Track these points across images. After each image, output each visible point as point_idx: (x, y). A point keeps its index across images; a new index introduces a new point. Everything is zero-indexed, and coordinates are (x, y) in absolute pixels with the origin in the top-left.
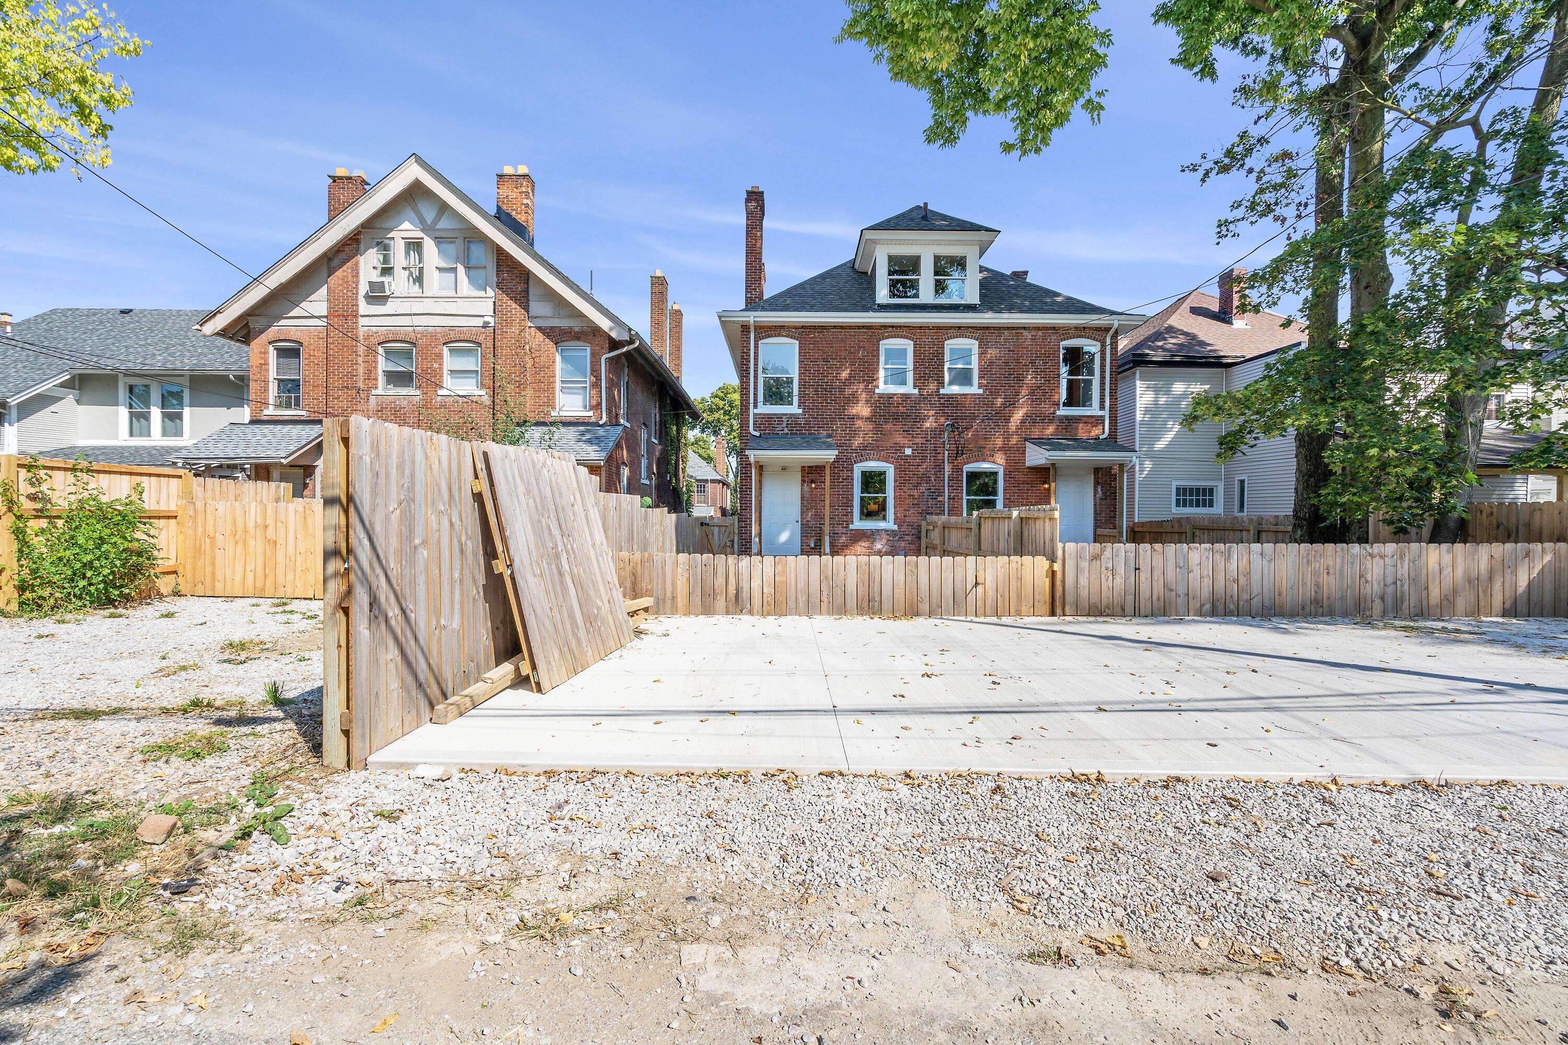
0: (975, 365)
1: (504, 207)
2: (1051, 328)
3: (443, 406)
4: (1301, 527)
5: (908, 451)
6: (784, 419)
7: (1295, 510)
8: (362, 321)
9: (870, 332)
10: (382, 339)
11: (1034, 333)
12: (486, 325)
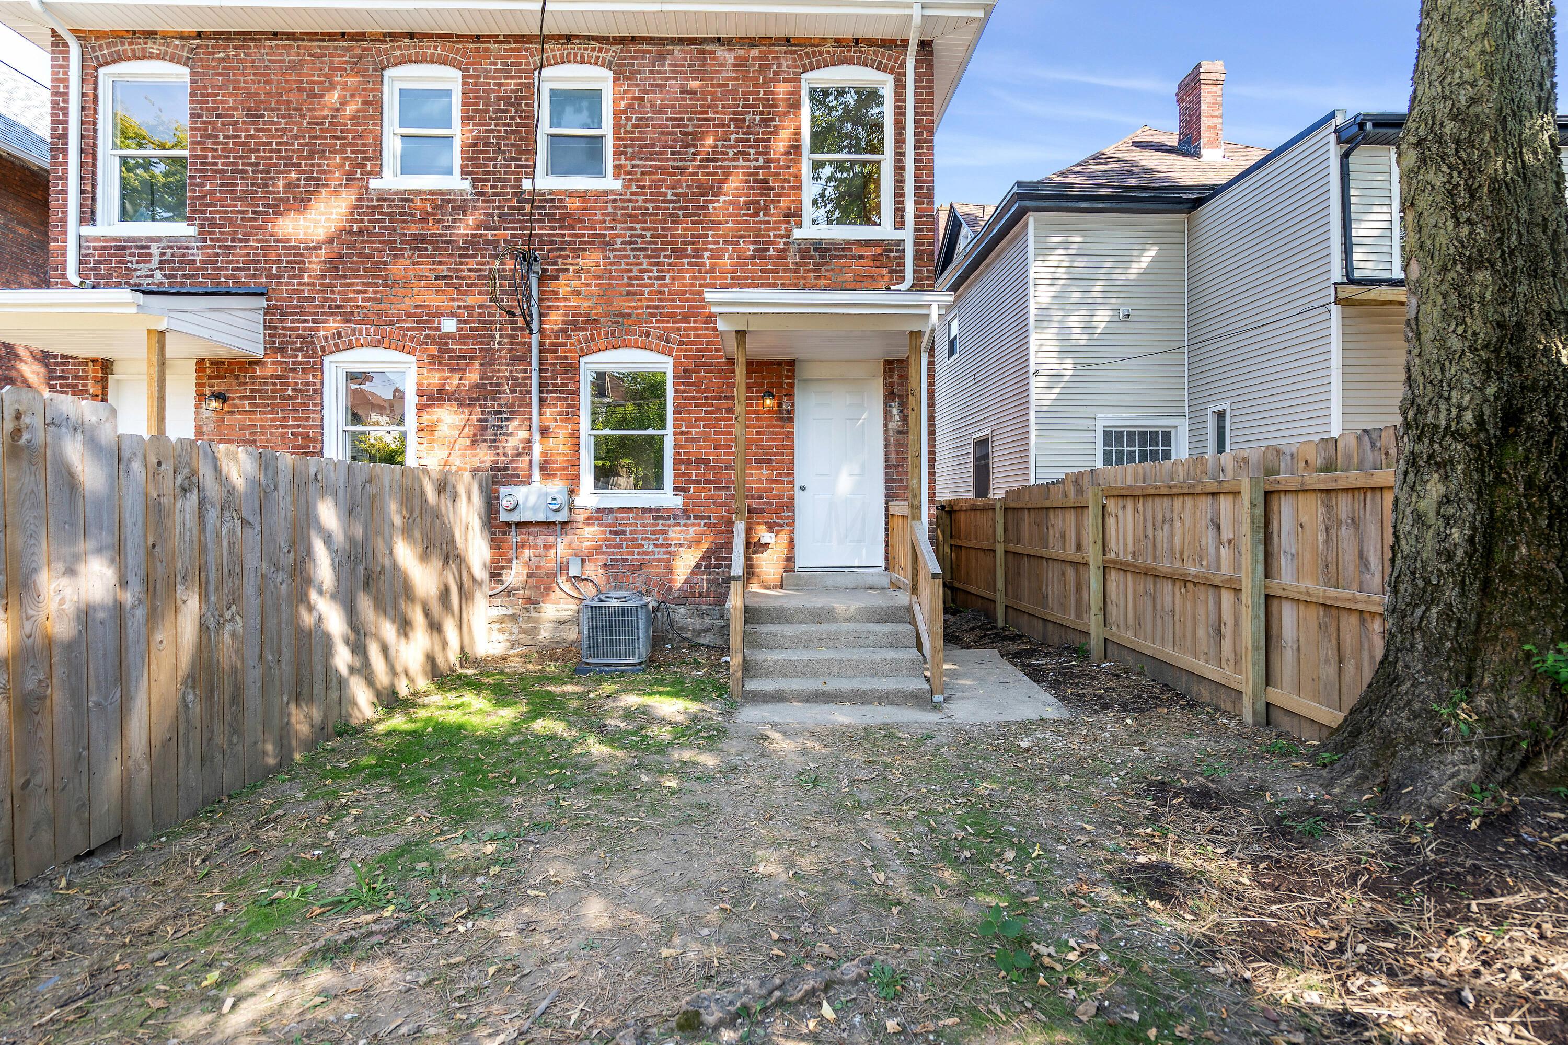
0: (607, 127)
2: (779, 41)
4: (1443, 466)
5: (449, 325)
6: (155, 250)
7: (1409, 403)
9: (358, 48)
11: (741, 52)
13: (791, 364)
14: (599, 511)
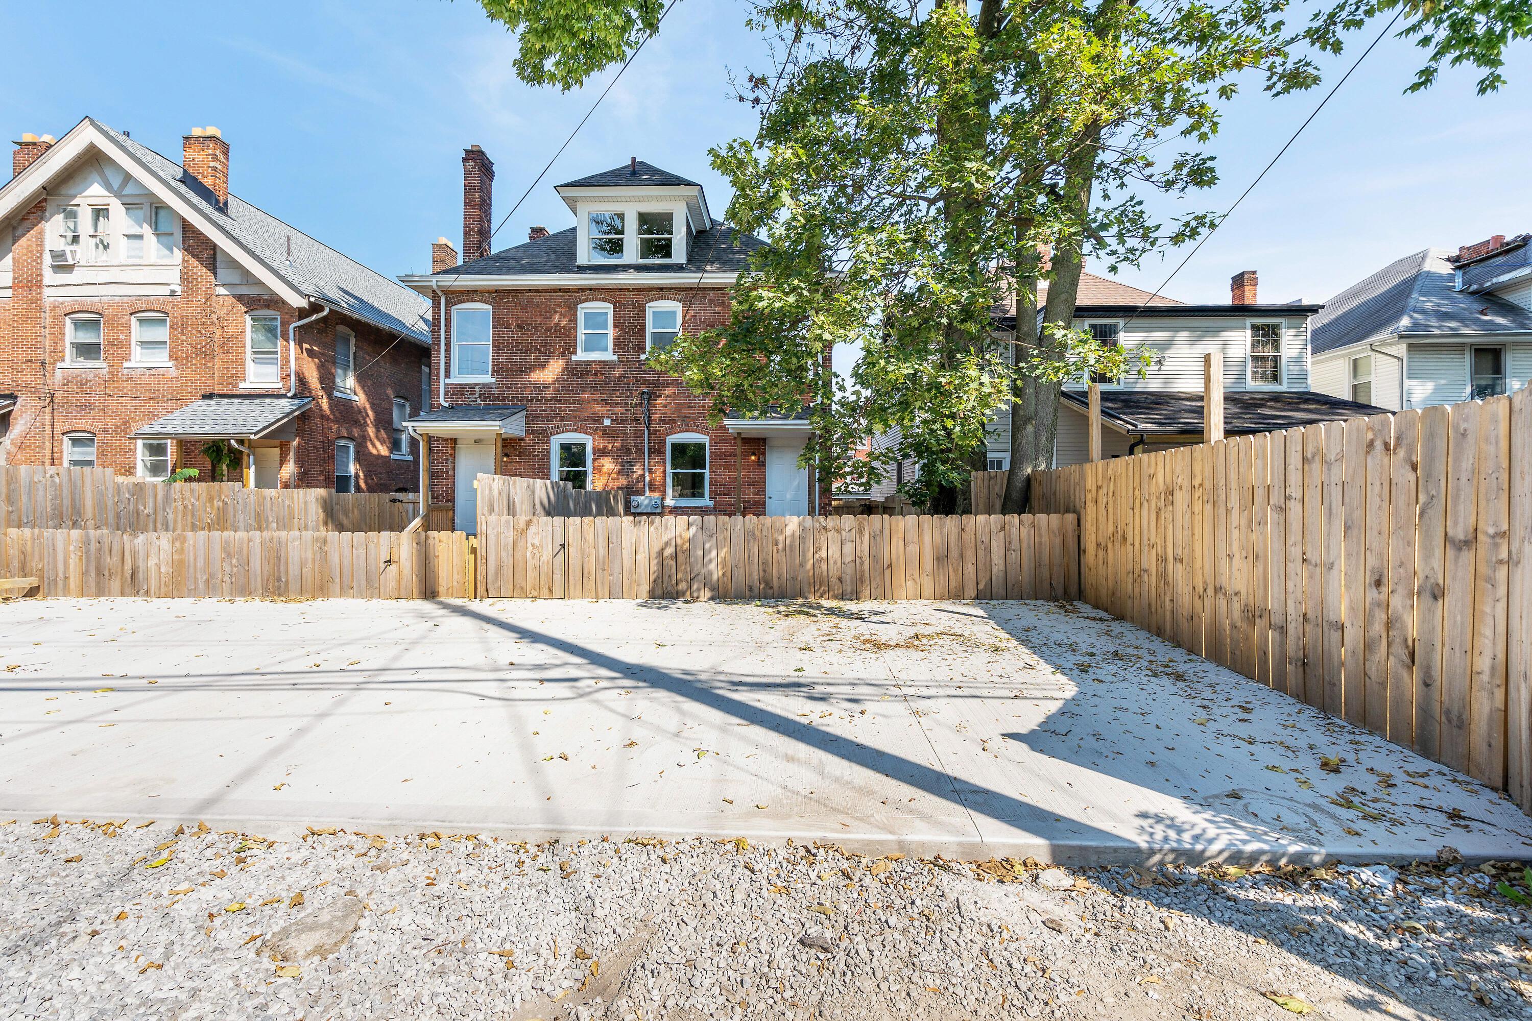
0: (678, 328)
1: (191, 171)
3: (130, 379)
5: (607, 422)
6: (477, 389)
8: (47, 292)
9: (566, 295)
10: (68, 310)
12: (173, 293)
13: (764, 440)
14: (675, 507)
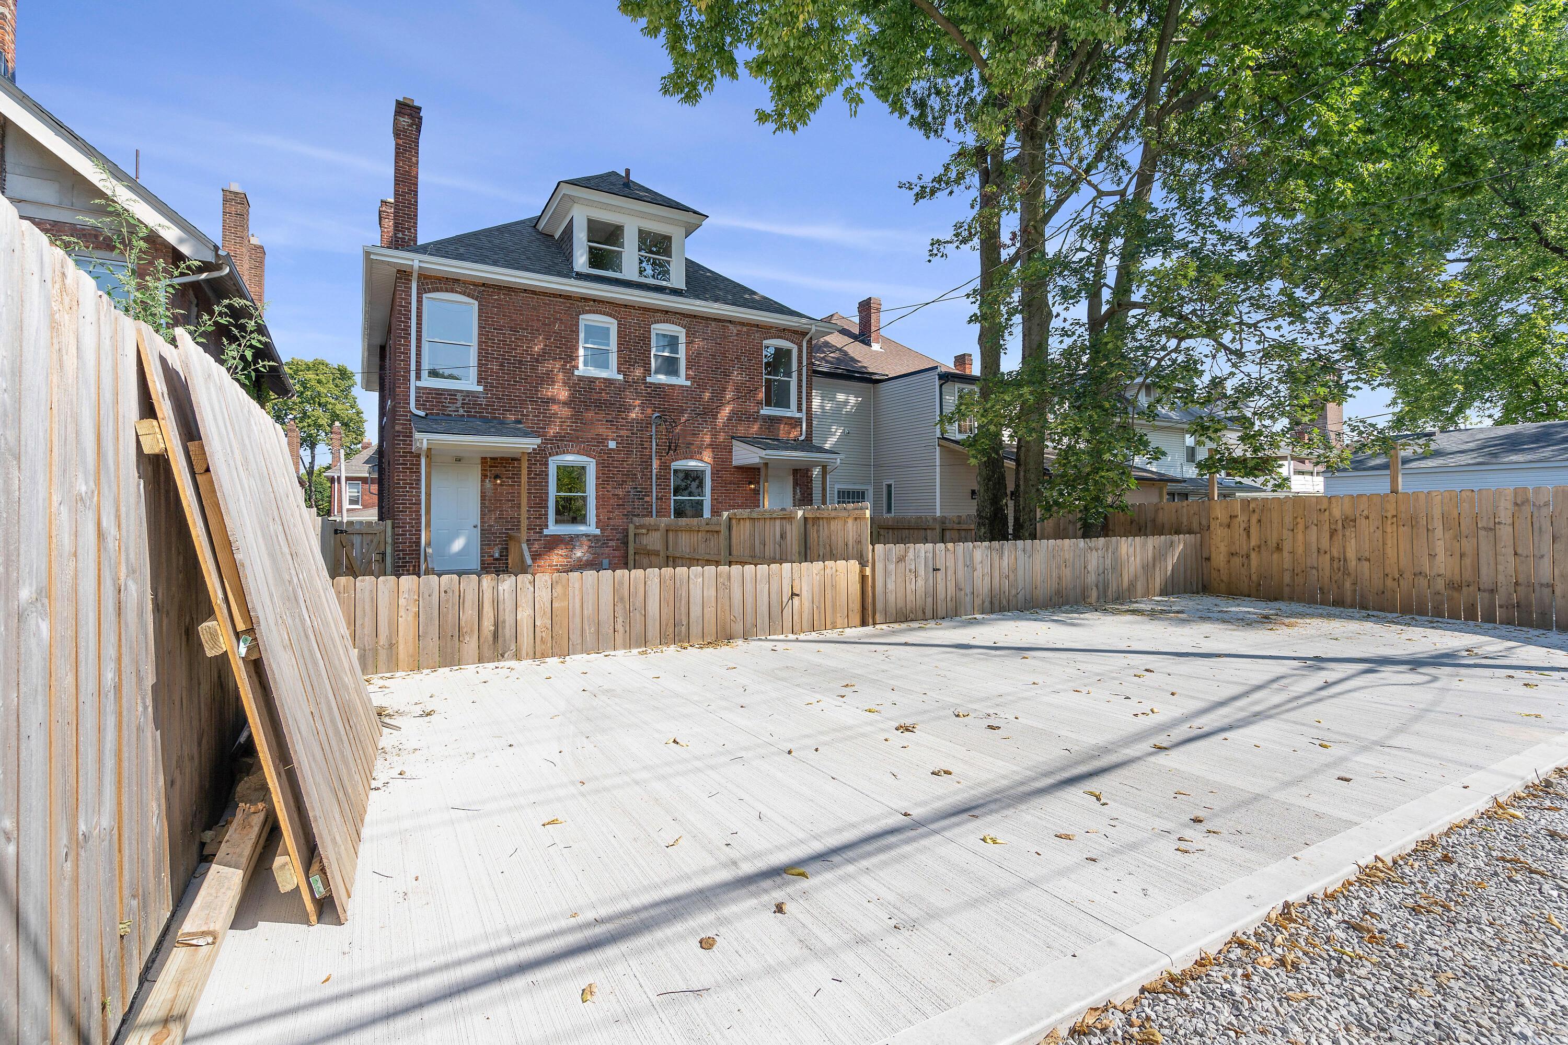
0: (682, 354)
2: (754, 325)
4: (984, 525)
5: (612, 445)
6: (459, 396)
7: (978, 510)
9: (567, 302)
11: (739, 328)
13: (760, 470)
